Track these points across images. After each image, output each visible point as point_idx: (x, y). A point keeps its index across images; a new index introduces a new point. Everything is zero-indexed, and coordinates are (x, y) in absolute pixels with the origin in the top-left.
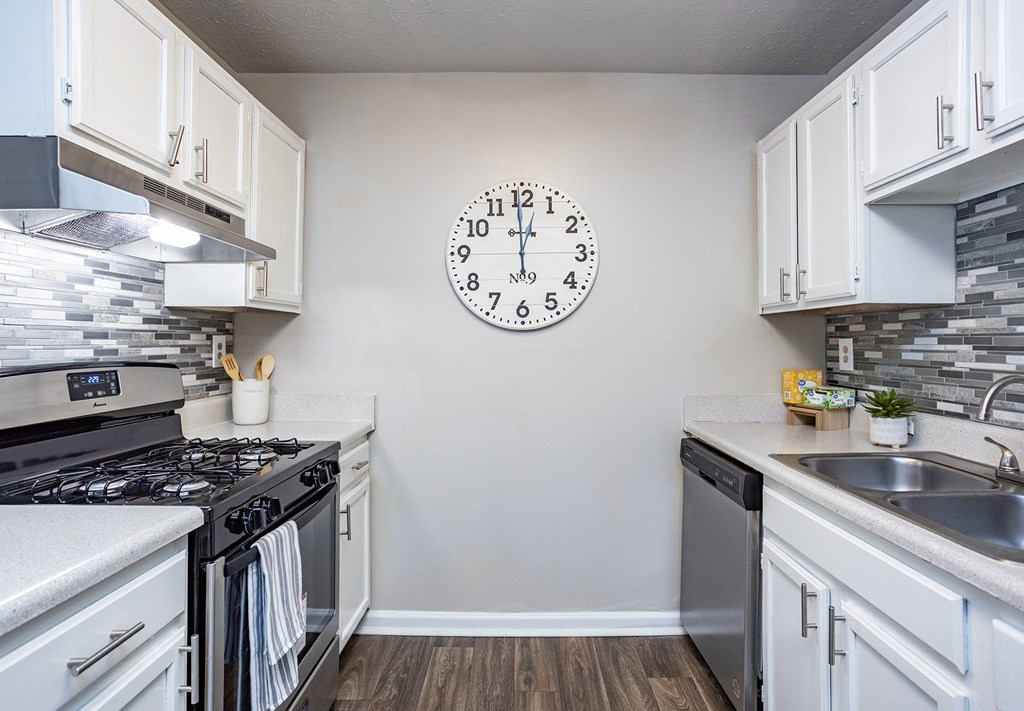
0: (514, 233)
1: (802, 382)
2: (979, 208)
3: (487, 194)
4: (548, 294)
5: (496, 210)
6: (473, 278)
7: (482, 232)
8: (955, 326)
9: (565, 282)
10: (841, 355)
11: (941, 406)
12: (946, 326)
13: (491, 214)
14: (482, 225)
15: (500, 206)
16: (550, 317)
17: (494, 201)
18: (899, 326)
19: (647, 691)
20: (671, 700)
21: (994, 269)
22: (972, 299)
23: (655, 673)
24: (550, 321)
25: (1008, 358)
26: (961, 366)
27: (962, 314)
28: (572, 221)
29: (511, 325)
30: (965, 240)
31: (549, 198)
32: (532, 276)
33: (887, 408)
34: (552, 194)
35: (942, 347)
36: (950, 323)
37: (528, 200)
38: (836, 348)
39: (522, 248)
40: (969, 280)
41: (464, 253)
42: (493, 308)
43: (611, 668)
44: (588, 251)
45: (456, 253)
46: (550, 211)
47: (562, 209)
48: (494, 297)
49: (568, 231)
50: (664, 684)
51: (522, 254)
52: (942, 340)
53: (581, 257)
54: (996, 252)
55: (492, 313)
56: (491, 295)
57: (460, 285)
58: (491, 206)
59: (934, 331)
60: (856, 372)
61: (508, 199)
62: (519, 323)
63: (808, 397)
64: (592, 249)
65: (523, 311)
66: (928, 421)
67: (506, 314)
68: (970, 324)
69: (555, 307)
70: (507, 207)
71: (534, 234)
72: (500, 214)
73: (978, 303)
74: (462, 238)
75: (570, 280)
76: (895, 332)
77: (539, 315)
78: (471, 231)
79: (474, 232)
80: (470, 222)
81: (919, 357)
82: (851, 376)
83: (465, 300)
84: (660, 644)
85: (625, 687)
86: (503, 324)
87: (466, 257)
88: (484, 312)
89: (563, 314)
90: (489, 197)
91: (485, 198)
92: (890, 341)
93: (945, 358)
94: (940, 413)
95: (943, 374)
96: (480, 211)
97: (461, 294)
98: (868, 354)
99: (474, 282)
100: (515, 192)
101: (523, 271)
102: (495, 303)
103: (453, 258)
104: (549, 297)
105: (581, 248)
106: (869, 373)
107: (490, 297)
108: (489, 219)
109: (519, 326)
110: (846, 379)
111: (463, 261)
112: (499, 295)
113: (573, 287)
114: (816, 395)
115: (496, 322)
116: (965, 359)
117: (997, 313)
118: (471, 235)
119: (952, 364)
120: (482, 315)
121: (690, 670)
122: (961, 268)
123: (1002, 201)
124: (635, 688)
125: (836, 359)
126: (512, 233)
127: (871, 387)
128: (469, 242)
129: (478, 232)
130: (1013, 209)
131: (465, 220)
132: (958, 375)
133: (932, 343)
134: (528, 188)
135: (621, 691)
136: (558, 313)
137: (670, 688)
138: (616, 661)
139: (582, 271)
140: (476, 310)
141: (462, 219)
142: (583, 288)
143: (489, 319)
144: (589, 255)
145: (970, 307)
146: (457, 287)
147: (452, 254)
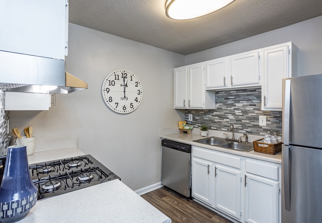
0: (122, 85)
1: (183, 124)
2: (220, 93)
3: (115, 73)
4: (131, 103)
5: (117, 78)
6: (110, 98)
7: (113, 84)
8: (215, 113)
9: (135, 100)
10: (189, 117)
11: (212, 128)
12: (213, 113)
13: (116, 79)
14: (113, 82)
15: (118, 77)
16: (131, 110)
17: (117, 75)
18: (203, 112)
19: (163, 201)
20: (169, 201)
21: (222, 104)
22: (218, 109)
23: (162, 197)
24: (131, 111)
25: (224, 119)
26: (216, 121)
27: (217, 111)
28: (137, 83)
29: (121, 113)
30: (217, 98)
31: (131, 76)
32: (127, 98)
33: (204, 129)
34: (132, 75)
35: (212, 117)
36: (214, 113)
37: (126, 76)
38: (188, 116)
39: (125, 90)
40: (218, 105)
41: (108, 91)
42: (116, 107)
43: (153, 200)
44: (140, 92)
45: (105, 90)
46: (131, 80)
47: (135, 80)
48: (117, 104)
49: (136, 86)
50: (165, 198)
51: (124, 92)
52: (212, 116)
53: (139, 93)
54: (222, 101)
55: (116, 109)
56: (116, 103)
57: (107, 100)
58: (116, 76)
59: (211, 114)
60: (193, 121)
61: (120, 75)
62: (124, 112)
63: (185, 127)
64: (141, 91)
65: (124, 108)
66: (210, 131)
67: (120, 109)
68: (218, 113)
69: (133, 107)
70: (120, 78)
71: (127, 86)
72: (118, 79)
73: (219, 109)
74: (107, 86)
75: (136, 100)
76: (203, 113)
77: (129, 109)
78: (110, 84)
79: (111, 84)
80: (110, 81)
81: (208, 119)
82: (192, 122)
83: (108, 105)
84: (157, 191)
85: (159, 202)
86: (119, 112)
87: (108, 92)
88: (114, 109)
89: (135, 109)
90: (115, 74)
91: (114, 74)
92: (201, 115)
93: (213, 119)
94: (212, 129)
95: (212, 122)
96: (112, 78)
97: (107, 103)
98: (196, 118)
99: (111, 100)
100: (122, 73)
101: (125, 97)
102: (117, 106)
103: (104, 92)
104: (131, 104)
105: (139, 91)
106: (196, 122)
107: (116, 104)
108: (115, 80)
109: (124, 113)
110: (190, 123)
111: (107, 93)
112: (118, 103)
113: (137, 102)
114: (187, 127)
115: (117, 111)
116: (217, 119)
117: (223, 112)
118: (110, 85)
119: (214, 120)
120: (113, 109)
121: (168, 193)
122: (216, 103)
123: (224, 92)
124: (161, 202)
125: (188, 119)
126: (121, 85)
127: (197, 124)
128: (109, 87)
129: (112, 84)
130: (226, 94)
131: (108, 80)
132: (216, 122)
133: (210, 116)
134: (126, 73)
135: (159, 203)
136: (133, 109)
137: (167, 199)
138: (152, 198)
139: (139, 97)
140: (111, 108)
141: (107, 80)
142: (139, 102)
143: (115, 111)
144: (141, 93)
145: (218, 110)
146: (106, 101)
147: (104, 90)
